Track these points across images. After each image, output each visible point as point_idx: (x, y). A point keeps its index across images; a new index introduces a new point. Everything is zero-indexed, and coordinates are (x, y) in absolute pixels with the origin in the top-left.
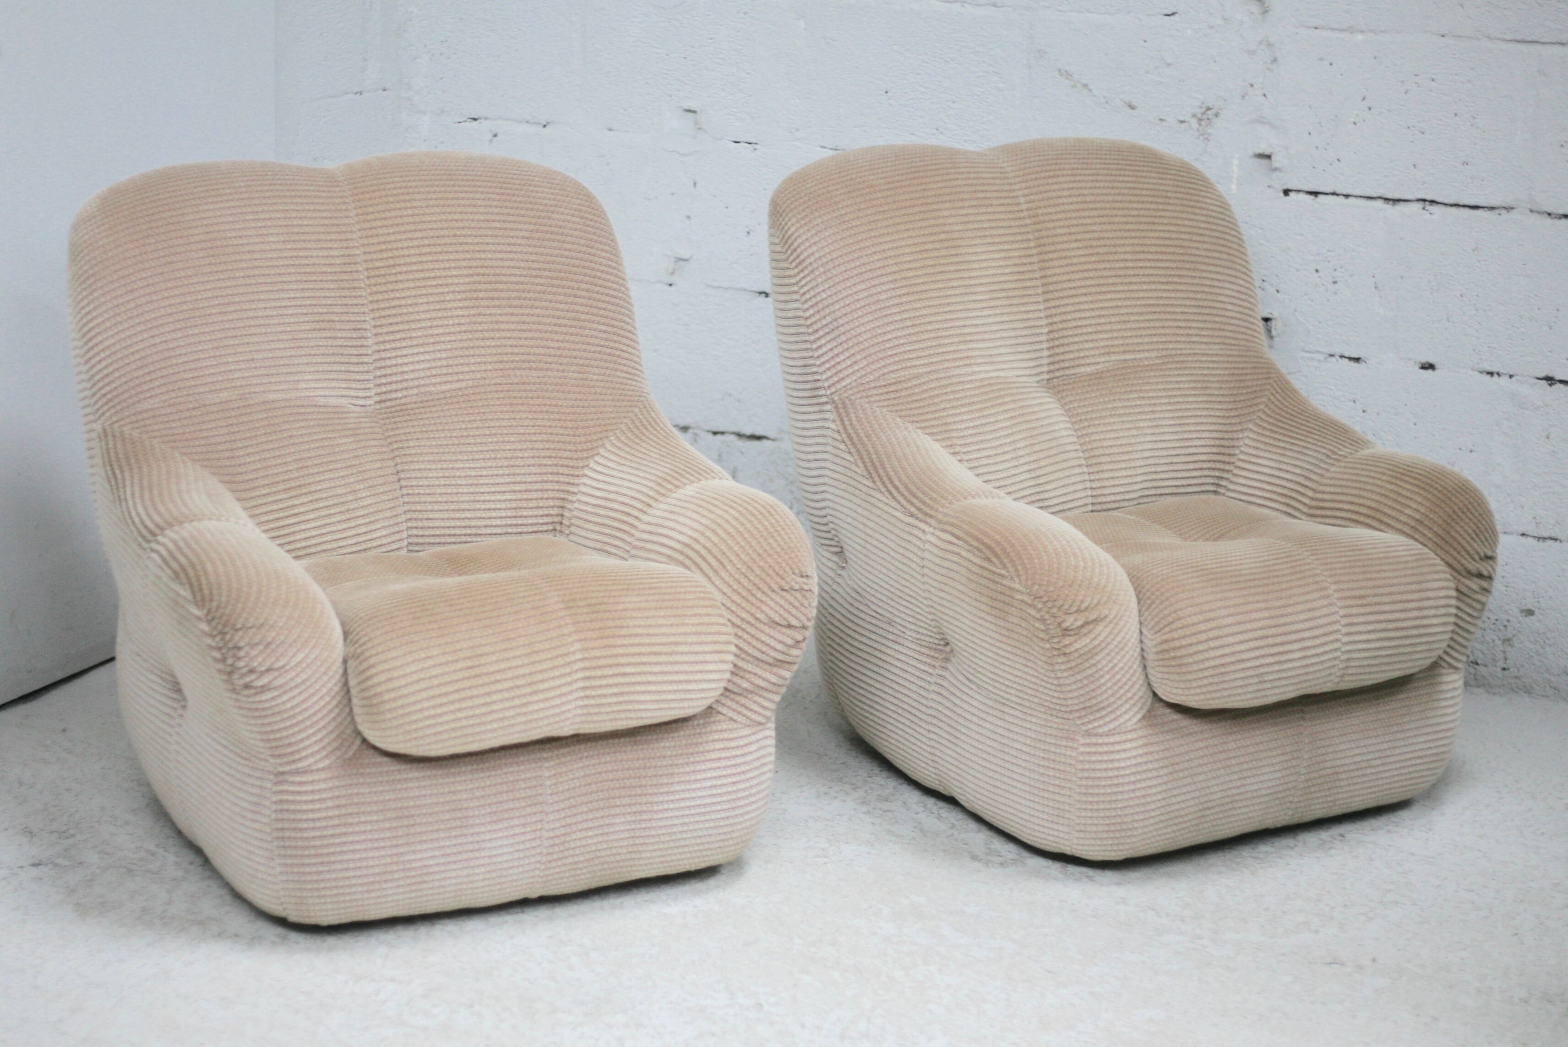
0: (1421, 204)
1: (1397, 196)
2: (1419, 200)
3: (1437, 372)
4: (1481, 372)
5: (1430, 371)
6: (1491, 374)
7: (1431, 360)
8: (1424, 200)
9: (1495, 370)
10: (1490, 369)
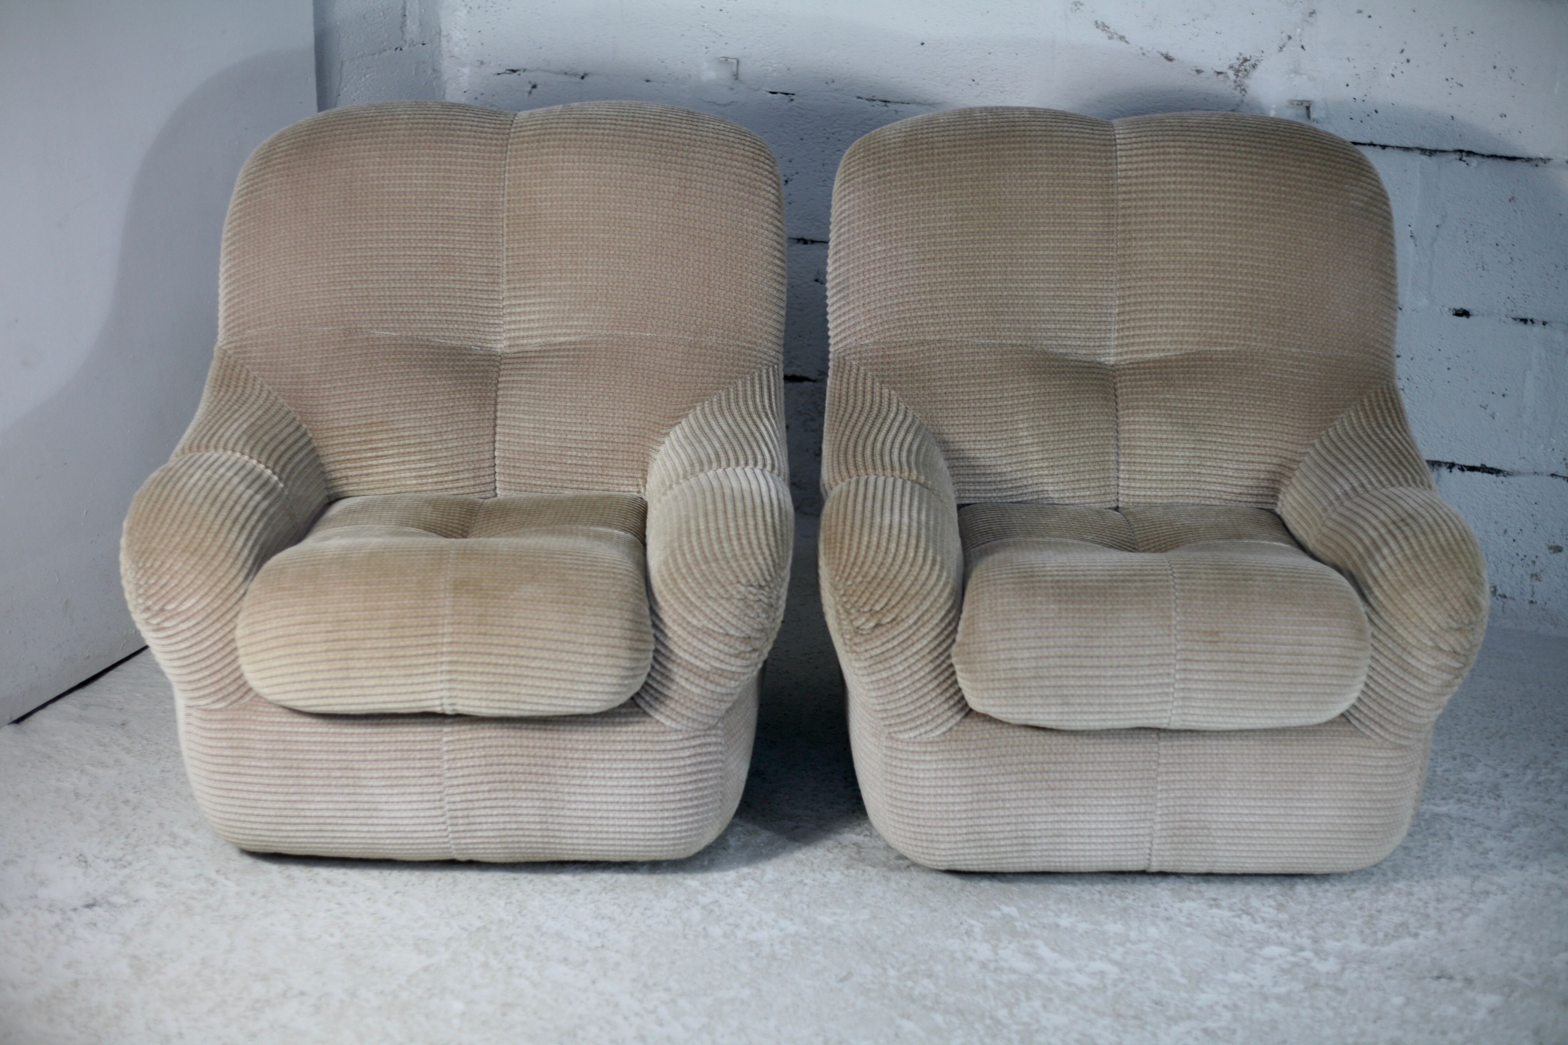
0: (1457, 156)
1: (1433, 146)
2: (1455, 151)
3: (1471, 318)
4: (1515, 319)
5: (1464, 318)
6: (1525, 321)
7: (1466, 307)
8: (1461, 151)
9: (1529, 317)
10: (1524, 317)
